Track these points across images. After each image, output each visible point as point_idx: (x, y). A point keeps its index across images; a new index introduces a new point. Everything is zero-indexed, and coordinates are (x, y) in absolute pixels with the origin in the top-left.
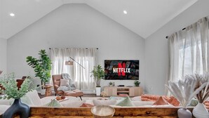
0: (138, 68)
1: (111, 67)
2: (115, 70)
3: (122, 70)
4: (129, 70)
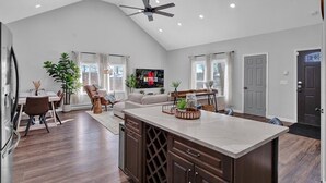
1: (142, 76)
3: (151, 79)
4: (156, 79)
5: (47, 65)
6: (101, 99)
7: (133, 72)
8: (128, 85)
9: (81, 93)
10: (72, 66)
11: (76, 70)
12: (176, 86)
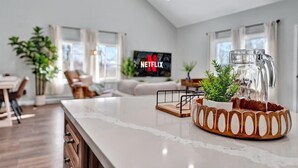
0: (170, 62)
1: (139, 60)
2: (143, 65)
3: (152, 64)
4: (161, 65)
5: (14, 41)
6: (84, 89)
7: (130, 55)
8: (123, 73)
9: (59, 81)
10: (48, 44)
11: (53, 50)
12: (189, 69)
